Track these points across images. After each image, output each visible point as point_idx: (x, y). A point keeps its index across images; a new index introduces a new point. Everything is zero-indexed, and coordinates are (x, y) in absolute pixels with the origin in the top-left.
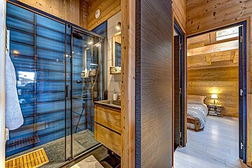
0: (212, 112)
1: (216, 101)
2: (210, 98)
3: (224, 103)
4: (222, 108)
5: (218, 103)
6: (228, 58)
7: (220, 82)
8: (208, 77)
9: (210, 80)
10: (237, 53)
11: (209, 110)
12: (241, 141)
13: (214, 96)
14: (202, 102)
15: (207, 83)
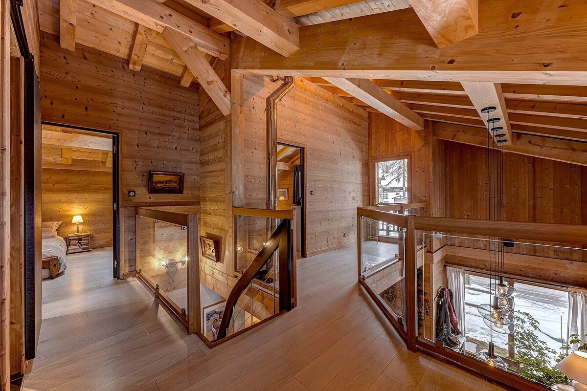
0: (75, 247)
1: (81, 228)
2: (69, 223)
3: (93, 228)
4: (90, 237)
5: (84, 230)
6: (99, 158)
7: (86, 195)
8: (64, 186)
9: (68, 191)
10: (111, 155)
11: (68, 245)
12: (115, 259)
13: (77, 219)
14: (55, 233)
15: (63, 197)
